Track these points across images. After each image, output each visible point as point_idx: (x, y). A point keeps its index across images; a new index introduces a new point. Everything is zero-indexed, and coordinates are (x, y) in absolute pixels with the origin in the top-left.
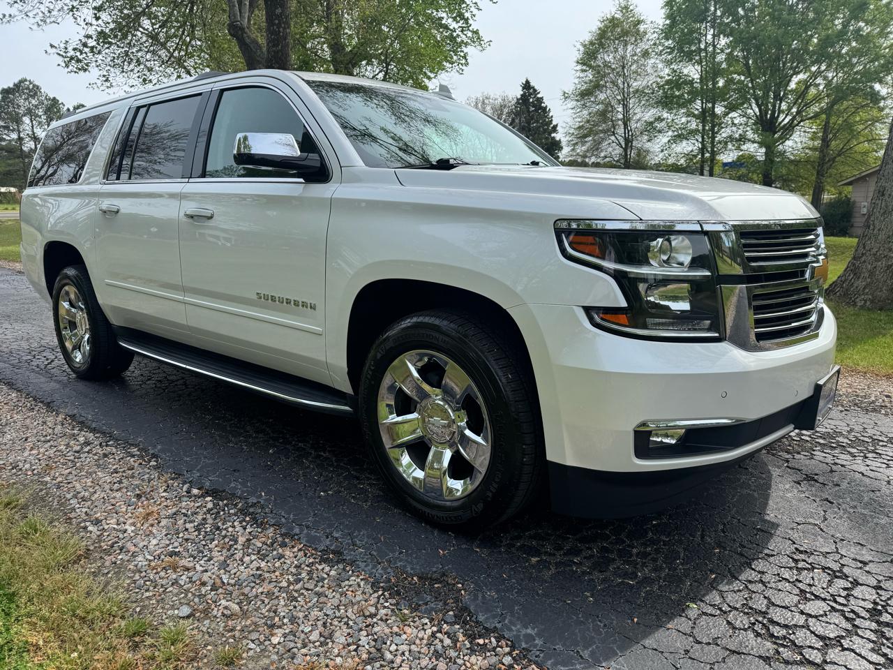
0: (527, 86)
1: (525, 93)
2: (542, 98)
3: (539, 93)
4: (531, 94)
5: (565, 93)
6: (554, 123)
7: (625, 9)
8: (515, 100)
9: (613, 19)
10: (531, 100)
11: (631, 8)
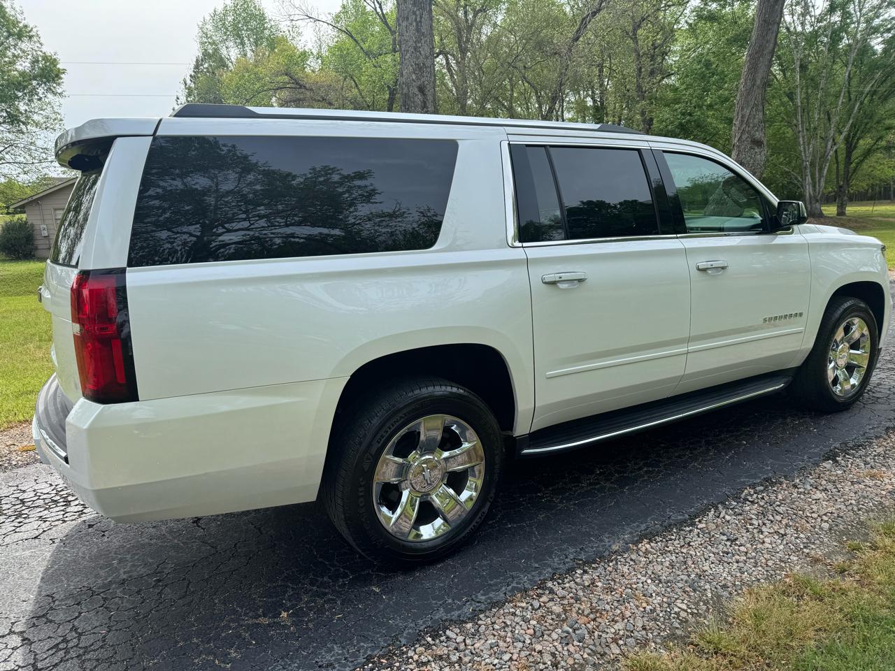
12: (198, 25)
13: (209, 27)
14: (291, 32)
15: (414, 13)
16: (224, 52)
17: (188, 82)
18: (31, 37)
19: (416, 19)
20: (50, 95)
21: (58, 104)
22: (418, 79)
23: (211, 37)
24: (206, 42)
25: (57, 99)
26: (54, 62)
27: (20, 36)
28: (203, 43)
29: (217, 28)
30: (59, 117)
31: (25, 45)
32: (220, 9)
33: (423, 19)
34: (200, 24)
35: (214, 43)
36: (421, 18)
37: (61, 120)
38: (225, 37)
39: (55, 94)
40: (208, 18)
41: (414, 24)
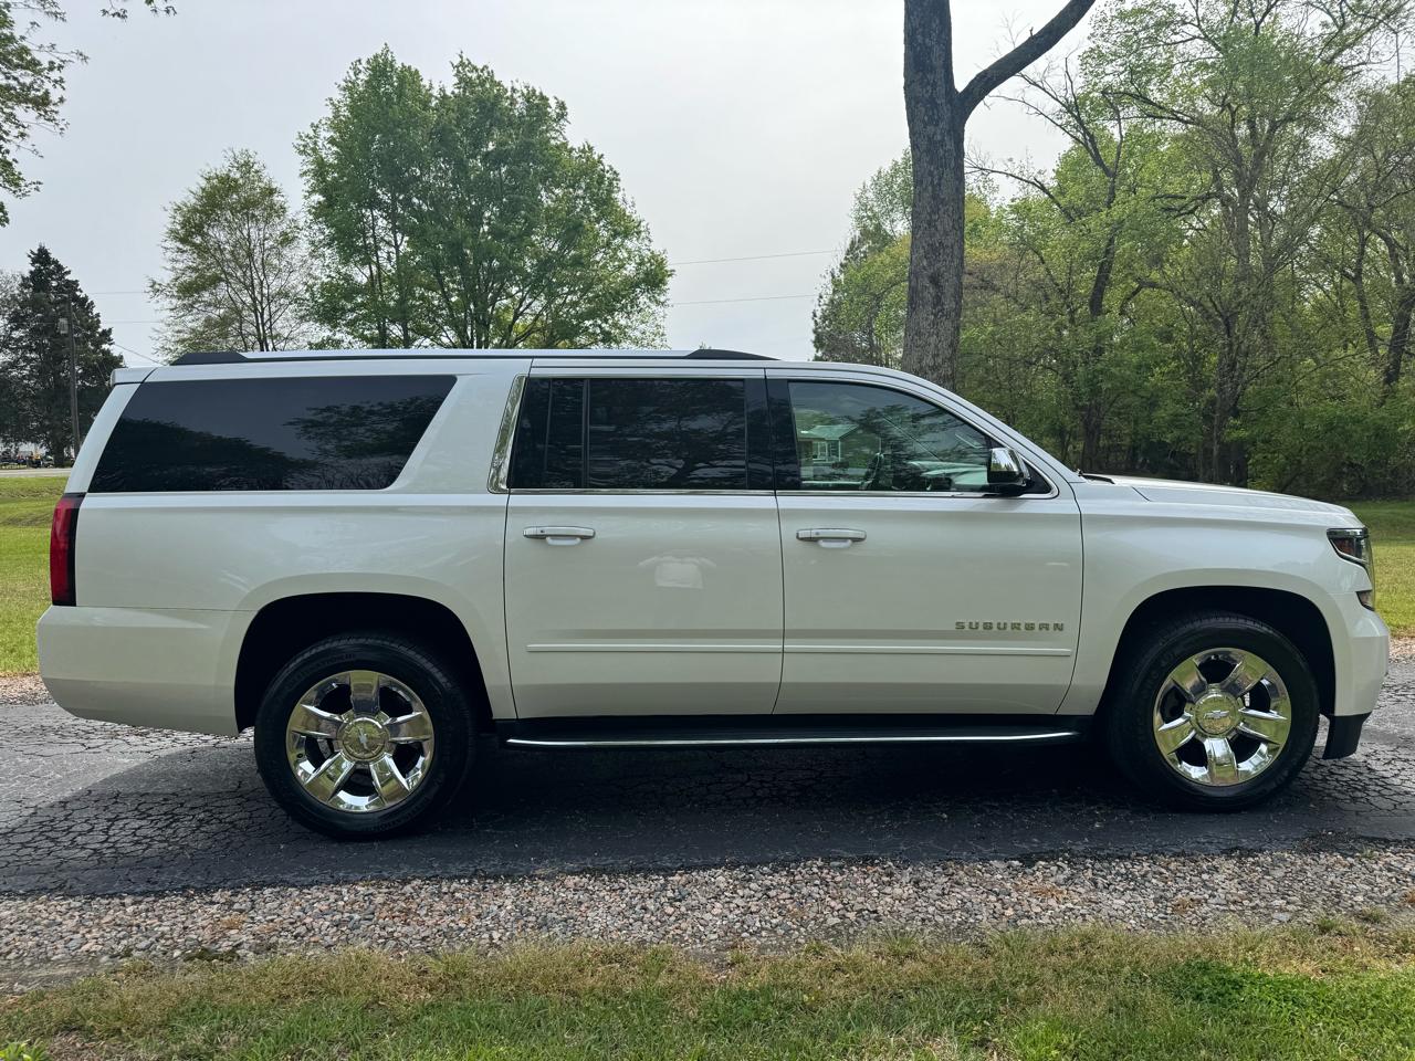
0: (42, 257)
1: (39, 270)
2: (76, 282)
3: (69, 272)
4: (51, 273)
5: (154, 283)
6: (103, 326)
7: (246, 167)
8: (20, 280)
9: (225, 180)
10: (54, 284)
11: (256, 167)
12: (855, 195)
13: (870, 195)
14: (982, 189)
15: (931, 174)
16: (887, 227)
17: (837, 272)
18: (639, 233)
19: (932, 181)
20: (653, 307)
21: (662, 314)
22: (930, 264)
23: (871, 209)
24: (864, 217)
25: (659, 309)
26: (661, 264)
27: (626, 234)
28: (859, 219)
29: (880, 195)
30: (661, 331)
31: (631, 244)
32: (887, 168)
33: (943, 181)
34: (859, 192)
35: (875, 216)
36: (940, 179)
37: (663, 335)
38: (890, 207)
39: (658, 303)
40: (869, 183)
41: (930, 188)
